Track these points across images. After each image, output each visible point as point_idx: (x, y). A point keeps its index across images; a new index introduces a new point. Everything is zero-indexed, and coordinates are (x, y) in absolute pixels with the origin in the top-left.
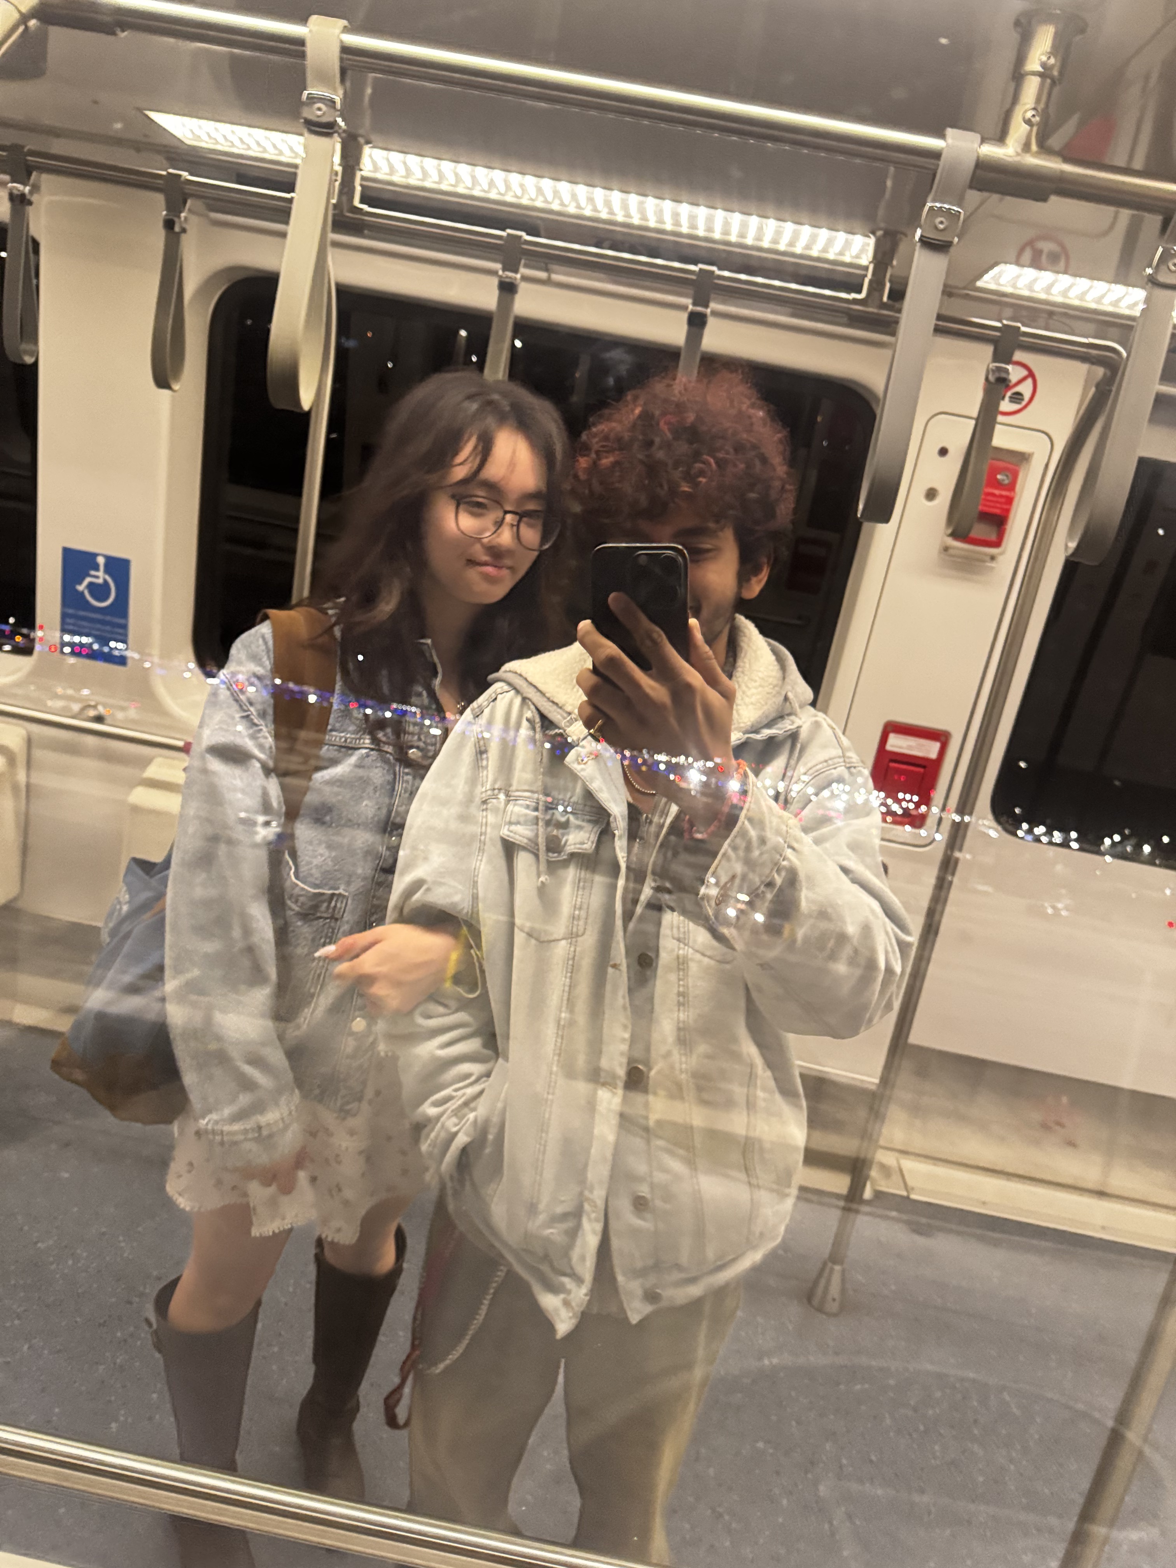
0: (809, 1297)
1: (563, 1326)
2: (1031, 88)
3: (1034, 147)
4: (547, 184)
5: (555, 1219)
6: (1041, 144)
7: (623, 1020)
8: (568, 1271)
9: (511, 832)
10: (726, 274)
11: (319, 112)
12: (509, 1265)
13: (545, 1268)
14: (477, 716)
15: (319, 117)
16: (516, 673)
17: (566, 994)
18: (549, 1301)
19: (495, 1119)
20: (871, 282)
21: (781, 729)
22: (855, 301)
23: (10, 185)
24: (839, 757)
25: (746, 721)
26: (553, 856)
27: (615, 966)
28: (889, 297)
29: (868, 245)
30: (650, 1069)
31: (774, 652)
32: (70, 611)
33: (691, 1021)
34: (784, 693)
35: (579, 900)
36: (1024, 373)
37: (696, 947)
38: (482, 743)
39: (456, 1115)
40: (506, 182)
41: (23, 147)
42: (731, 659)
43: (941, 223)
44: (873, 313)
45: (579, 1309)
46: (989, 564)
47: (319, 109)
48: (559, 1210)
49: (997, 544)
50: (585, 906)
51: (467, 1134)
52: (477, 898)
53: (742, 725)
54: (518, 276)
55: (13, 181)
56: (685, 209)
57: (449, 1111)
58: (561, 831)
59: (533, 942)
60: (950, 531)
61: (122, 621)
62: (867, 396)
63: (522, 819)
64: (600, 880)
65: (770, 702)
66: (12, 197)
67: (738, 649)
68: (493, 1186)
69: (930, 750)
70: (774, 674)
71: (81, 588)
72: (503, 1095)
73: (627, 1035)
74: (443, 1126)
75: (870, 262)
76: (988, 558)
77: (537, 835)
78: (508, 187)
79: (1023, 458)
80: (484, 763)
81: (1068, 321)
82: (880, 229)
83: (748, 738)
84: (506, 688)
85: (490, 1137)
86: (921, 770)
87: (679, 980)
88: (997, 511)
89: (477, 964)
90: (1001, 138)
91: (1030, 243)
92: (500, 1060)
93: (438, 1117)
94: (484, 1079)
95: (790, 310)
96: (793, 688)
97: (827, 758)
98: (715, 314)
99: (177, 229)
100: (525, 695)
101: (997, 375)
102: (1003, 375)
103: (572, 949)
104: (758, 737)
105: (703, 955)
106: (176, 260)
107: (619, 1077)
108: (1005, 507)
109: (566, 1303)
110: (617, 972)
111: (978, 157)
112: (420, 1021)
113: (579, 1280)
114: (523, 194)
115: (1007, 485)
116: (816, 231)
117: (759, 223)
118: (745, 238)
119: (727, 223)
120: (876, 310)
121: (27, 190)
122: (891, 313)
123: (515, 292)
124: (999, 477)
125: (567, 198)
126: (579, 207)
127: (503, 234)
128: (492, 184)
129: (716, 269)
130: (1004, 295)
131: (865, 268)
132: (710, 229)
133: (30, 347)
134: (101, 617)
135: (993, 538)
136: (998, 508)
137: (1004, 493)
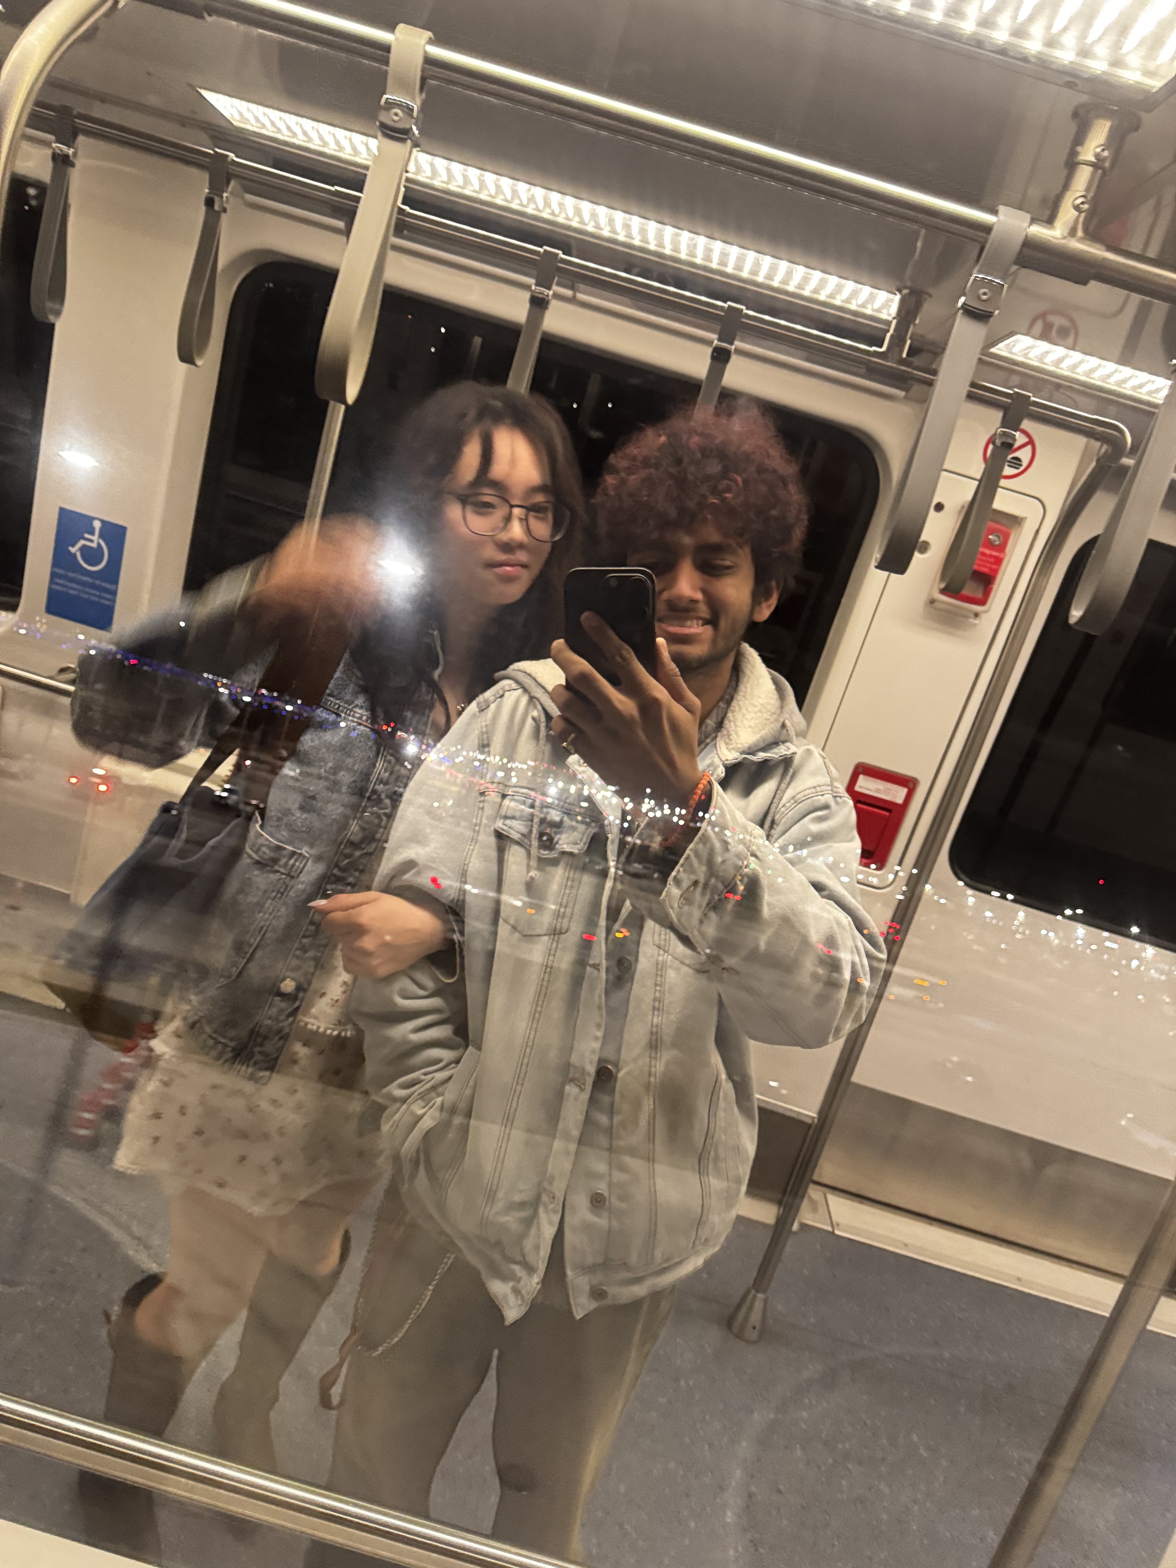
0: (729, 1322)
1: (512, 1313)
2: (1083, 177)
3: (1080, 233)
4: (586, 206)
6: (1086, 231)
8: (519, 1258)
10: (751, 313)
11: (395, 117)
14: (482, 710)
15: (395, 121)
16: (525, 672)
17: (544, 988)
18: (498, 1288)
20: (892, 336)
21: (776, 754)
22: (876, 354)
23: (54, 145)
24: (828, 785)
25: (743, 742)
26: (545, 854)
28: (908, 354)
29: (892, 300)
30: (618, 1071)
31: (775, 682)
32: (60, 571)
34: (781, 720)
36: (1026, 440)
37: (676, 955)
38: (485, 736)
40: (545, 198)
41: (72, 109)
42: (734, 684)
43: (985, 294)
44: (892, 367)
45: (529, 1298)
46: (972, 620)
47: (396, 114)
48: (517, 1198)
49: (982, 602)
50: (571, 905)
51: (432, 1118)
53: (739, 746)
54: (551, 293)
55: (58, 141)
56: (718, 246)
57: (416, 1094)
58: (554, 830)
61: (112, 587)
62: (869, 444)
63: (518, 814)
64: (588, 880)
66: (55, 157)
67: (741, 675)
69: (897, 794)
71: (73, 550)
73: (600, 1034)
75: (894, 318)
76: (972, 615)
78: (547, 204)
79: (1015, 521)
81: (1074, 396)
82: (906, 288)
83: (745, 758)
84: (514, 685)
86: (887, 814)
87: (656, 985)
88: (987, 571)
91: (1043, 316)
92: (470, 1048)
93: (404, 1100)
94: (453, 1065)
95: (805, 354)
96: (791, 717)
97: (815, 785)
98: (739, 352)
99: (216, 207)
100: (533, 694)
101: (1004, 440)
102: (1010, 441)
105: (683, 963)
106: (214, 238)
107: (589, 1074)
108: (994, 567)
109: (516, 1291)
111: (1026, 236)
114: (560, 212)
115: (997, 545)
116: (843, 281)
117: (788, 267)
118: (773, 280)
119: (757, 264)
120: (894, 365)
121: (71, 151)
122: (910, 370)
123: (546, 308)
124: (990, 537)
125: (603, 221)
126: (613, 231)
127: (541, 250)
128: (532, 199)
129: (743, 307)
130: (1015, 363)
131: (889, 323)
132: (739, 268)
133: (57, 306)
134: (90, 580)
135: (980, 595)
136: (987, 567)
137: (994, 553)
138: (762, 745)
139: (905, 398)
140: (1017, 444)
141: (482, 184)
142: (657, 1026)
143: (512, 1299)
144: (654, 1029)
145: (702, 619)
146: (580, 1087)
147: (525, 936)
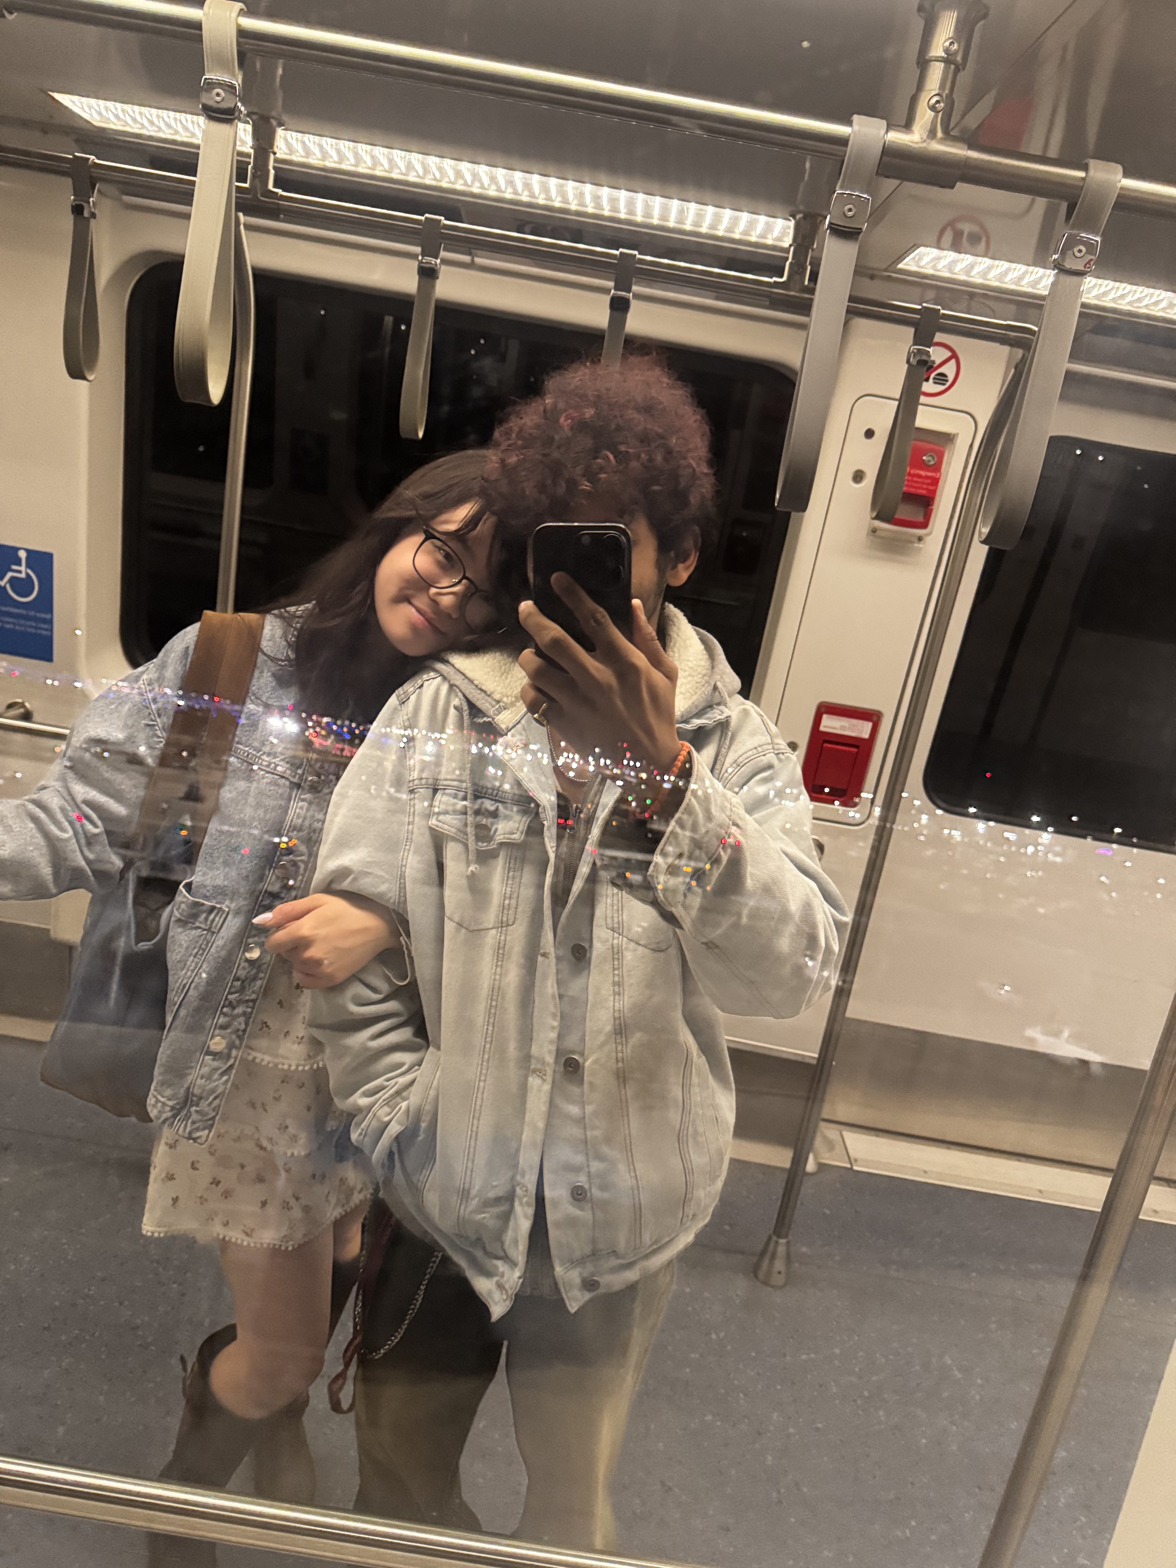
0: (754, 1272)
1: (498, 1309)
3: (940, 134)
5: (487, 1204)
10: (646, 257)
11: (217, 98)
12: (444, 1250)
13: (479, 1254)
15: (218, 102)
18: (482, 1285)
19: (428, 1107)
22: (777, 285)
24: (768, 744)
26: (483, 846)
27: (544, 955)
29: (789, 227)
30: (585, 1061)
31: (703, 640)
35: (509, 889)
36: (949, 354)
37: (630, 937)
43: (850, 210)
44: (793, 296)
46: (916, 545)
47: (218, 95)
48: (492, 1194)
49: (924, 525)
51: (399, 1123)
54: (439, 260)
56: (605, 192)
57: (381, 1100)
58: (490, 820)
59: (463, 931)
60: (874, 514)
61: (48, 616)
67: (667, 638)
68: (425, 1172)
69: (862, 729)
71: (3, 583)
72: (435, 1083)
73: (556, 1024)
74: (375, 1115)
75: (790, 246)
76: (916, 540)
77: (466, 825)
78: (426, 169)
79: (947, 438)
82: (800, 212)
85: (423, 1125)
86: (854, 750)
87: (614, 969)
88: (924, 492)
90: (907, 126)
92: (431, 1049)
93: (370, 1107)
94: (417, 1067)
95: (713, 293)
97: (756, 745)
98: (638, 297)
99: (86, 214)
101: (918, 358)
102: (924, 358)
103: (503, 938)
105: (638, 944)
106: (86, 246)
107: (548, 1064)
109: (500, 1286)
111: (885, 144)
114: (441, 177)
115: (933, 466)
116: (737, 213)
117: (681, 206)
119: (649, 206)
120: (796, 294)
123: (436, 277)
124: (925, 458)
125: (486, 181)
126: (499, 190)
127: (422, 218)
128: (410, 166)
129: (637, 253)
130: (925, 277)
131: (787, 251)
132: (631, 212)
134: (24, 612)
135: (921, 519)
136: (924, 489)
137: (930, 474)
140: (941, 360)
143: (497, 1295)
147: (473, 931)
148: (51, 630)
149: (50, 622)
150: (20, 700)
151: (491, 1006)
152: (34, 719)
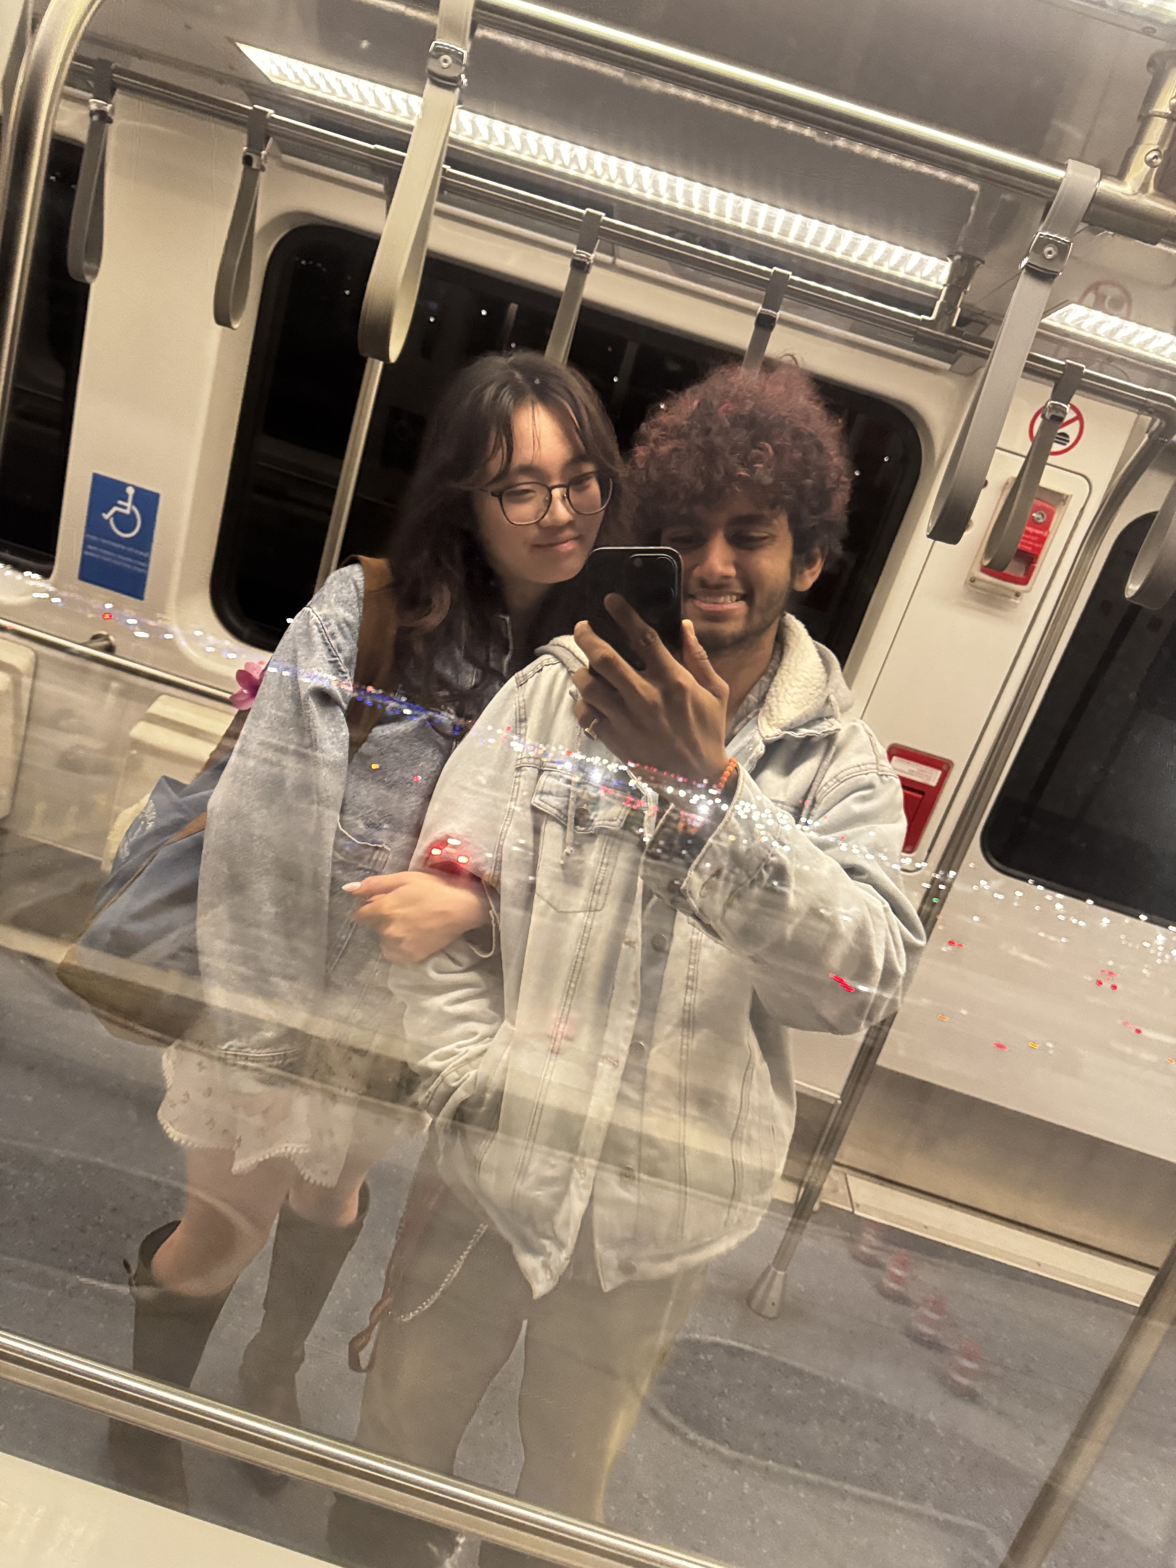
0: (748, 1300)
1: (541, 1286)
2: (1157, 130)
3: (1151, 189)
4: (630, 167)
6: (1158, 186)
7: (633, 998)
8: (550, 1233)
9: (542, 801)
11: (444, 64)
12: (492, 1223)
13: (528, 1232)
15: (444, 68)
18: (528, 1262)
20: (942, 304)
21: (819, 730)
22: (925, 323)
23: (92, 102)
27: (629, 943)
28: (958, 324)
29: (942, 267)
31: (821, 655)
32: (94, 538)
33: (697, 1006)
34: (826, 695)
36: (1075, 414)
38: (522, 711)
39: (456, 1070)
40: (588, 159)
41: (110, 63)
42: (777, 657)
43: (1050, 253)
44: (941, 337)
46: (1012, 600)
47: (445, 61)
49: (1025, 581)
50: (607, 882)
51: (466, 1090)
52: (501, 861)
53: (781, 722)
54: (592, 258)
55: (96, 98)
56: (764, 209)
57: (451, 1066)
58: (591, 806)
60: (986, 563)
61: (144, 554)
62: (912, 418)
63: (554, 790)
65: (812, 702)
66: (93, 114)
69: (931, 777)
70: (819, 676)
71: (106, 516)
73: (634, 1011)
74: (443, 1080)
75: (944, 285)
76: (1012, 595)
77: (567, 808)
78: (590, 165)
79: (1060, 499)
80: (523, 731)
82: (958, 253)
84: (553, 660)
86: (920, 796)
87: (690, 963)
88: (1030, 549)
89: (494, 925)
90: (1120, 176)
91: (1095, 286)
92: (506, 1023)
98: (783, 321)
99: (254, 166)
101: (1054, 413)
102: (1060, 414)
103: (589, 922)
104: (796, 735)
106: (251, 199)
107: (622, 1050)
108: (1037, 545)
109: (546, 1266)
110: (632, 949)
111: (1096, 192)
112: (433, 974)
113: (561, 1245)
114: (603, 174)
115: (1041, 523)
116: (892, 247)
117: (837, 232)
118: (819, 246)
119: (804, 229)
120: (943, 334)
121: (108, 107)
122: (959, 339)
123: (587, 272)
124: (1034, 515)
125: (647, 184)
126: (657, 194)
127: (584, 212)
128: (574, 159)
129: (790, 273)
130: (1067, 334)
131: (938, 292)
132: (784, 233)
133: (92, 266)
134: (123, 547)
135: (1021, 575)
136: (1030, 546)
137: (1038, 532)
138: (805, 721)
139: (950, 370)
140: (1067, 419)
141: (524, 143)
142: (690, 1004)
143: (542, 1275)
144: (687, 1008)
145: (737, 594)
146: (614, 1065)
147: (560, 912)
148: (147, 568)
149: (147, 560)
150: (105, 633)
151: (570, 987)
152: (117, 653)
